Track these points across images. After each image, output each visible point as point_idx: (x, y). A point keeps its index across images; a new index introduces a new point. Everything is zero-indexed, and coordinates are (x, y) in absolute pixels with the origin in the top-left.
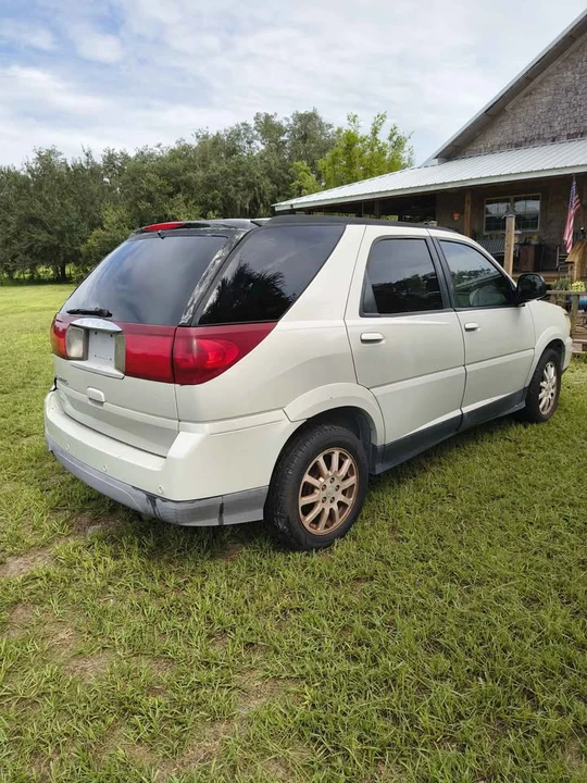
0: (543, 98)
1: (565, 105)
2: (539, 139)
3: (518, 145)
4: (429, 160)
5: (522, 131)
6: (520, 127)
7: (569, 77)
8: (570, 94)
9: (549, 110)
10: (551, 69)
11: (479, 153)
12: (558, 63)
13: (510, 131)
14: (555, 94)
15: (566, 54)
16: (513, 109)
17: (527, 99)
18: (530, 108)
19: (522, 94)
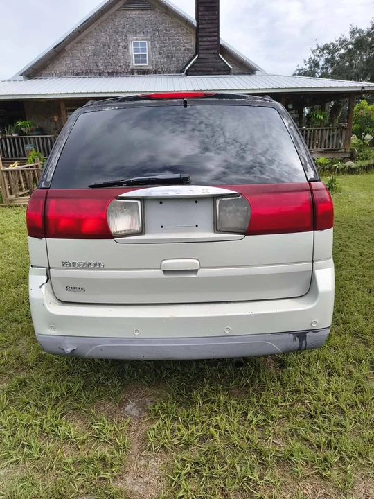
0: (89, 47)
1: (104, 54)
2: (91, 72)
3: (78, 75)
4: (15, 76)
5: (79, 66)
6: (78, 63)
7: (103, 37)
8: (106, 48)
9: (94, 55)
10: (91, 29)
11: (51, 76)
12: (95, 25)
13: (71, 64)
14: (96, 46)
15: (99, 21)
16: (71, 49)
17: (79, 45)
18: (82, 51)
19: (76, 41)
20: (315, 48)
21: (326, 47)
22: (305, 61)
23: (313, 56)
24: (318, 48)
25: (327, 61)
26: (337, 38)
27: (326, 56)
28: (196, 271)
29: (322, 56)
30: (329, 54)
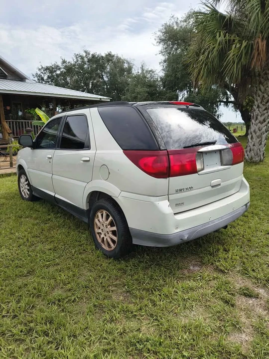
20: (40, 67)
21: (47, 69)
22: (33, 75)
23: (39, 73)
24: (42, 68)
25: (49, 77)
26: (53, 64)
27: (48, 74)
28: (220, 184)
29: (45, 73)
30: (50, 73)
